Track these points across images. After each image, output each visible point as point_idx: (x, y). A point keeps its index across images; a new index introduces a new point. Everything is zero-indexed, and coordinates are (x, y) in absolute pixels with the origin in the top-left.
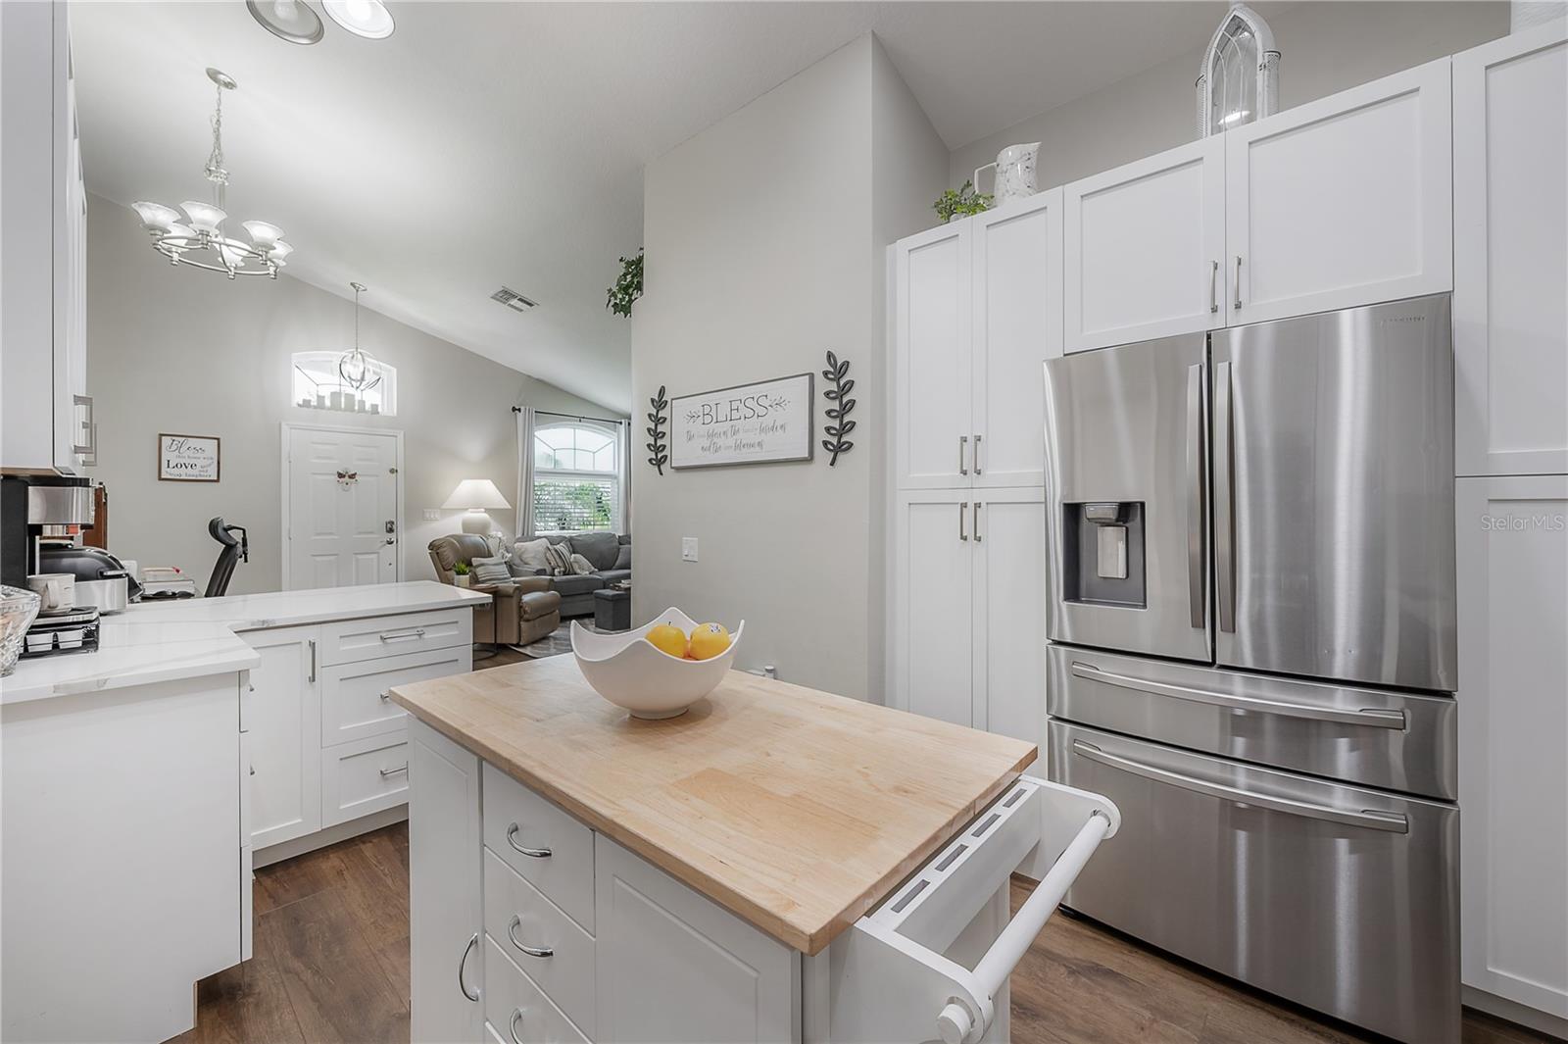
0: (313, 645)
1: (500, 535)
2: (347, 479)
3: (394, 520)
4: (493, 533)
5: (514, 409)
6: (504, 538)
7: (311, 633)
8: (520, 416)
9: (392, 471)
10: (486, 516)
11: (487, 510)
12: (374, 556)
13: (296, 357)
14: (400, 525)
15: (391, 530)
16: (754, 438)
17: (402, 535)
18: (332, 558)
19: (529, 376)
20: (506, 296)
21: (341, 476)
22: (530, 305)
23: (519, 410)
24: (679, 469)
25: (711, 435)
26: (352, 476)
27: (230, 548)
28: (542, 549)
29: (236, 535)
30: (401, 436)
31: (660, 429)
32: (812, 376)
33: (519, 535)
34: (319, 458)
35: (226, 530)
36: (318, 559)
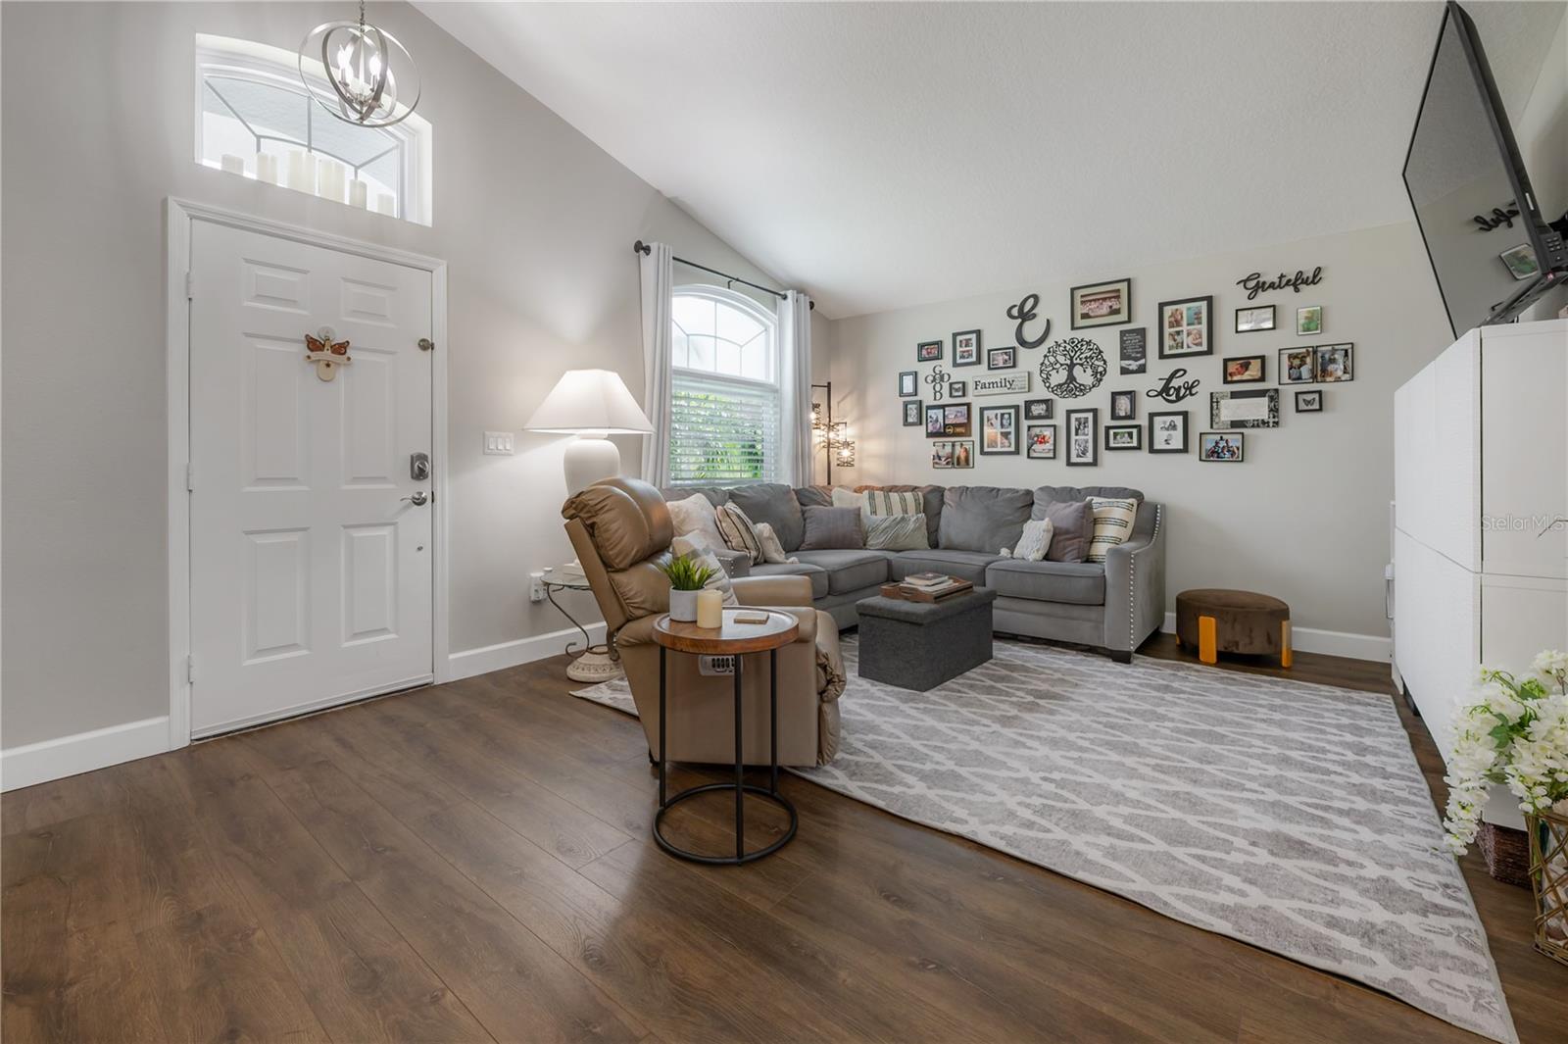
2: (327, 354)
3: (428, 453)
5: (639, 247)
8: (648, 263)
9: (426, 345)
12: (386, 532)
14: (440, 466)
15: (420, 474)
17: (444, 484)
18: (294, 537)
19: (658, 192)
21: (314, 345)
23: (647, 250)
26: (339, 349)
30: (441, 271)
34: (259, 297)
36: (260, 540)
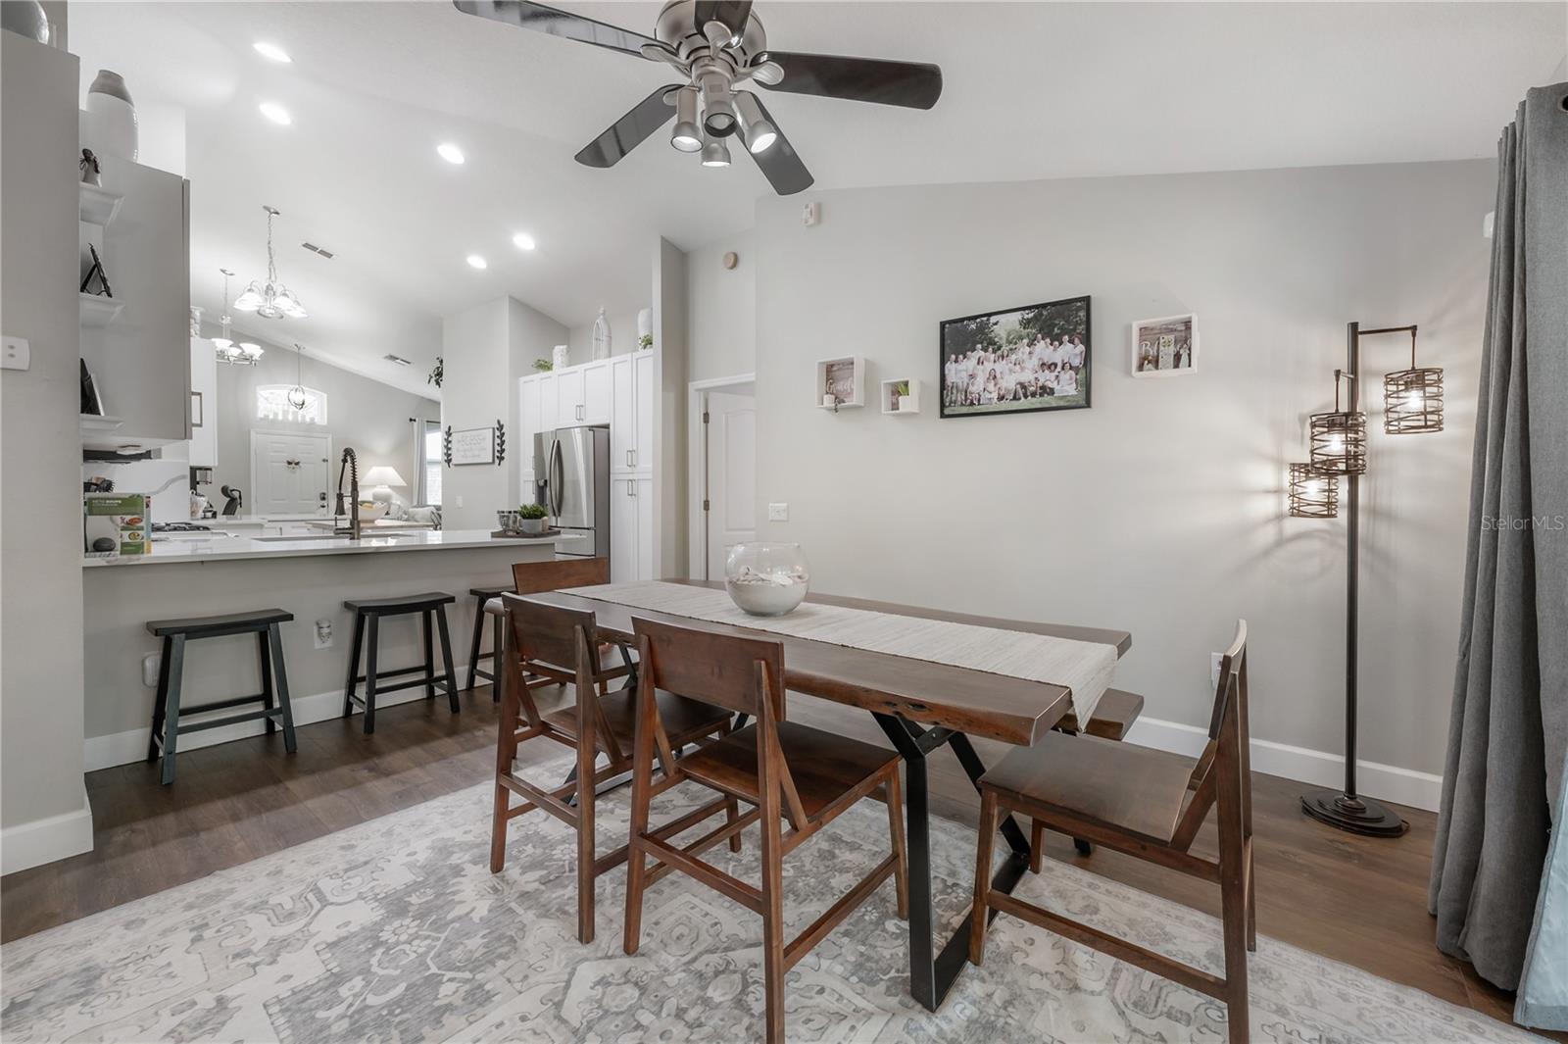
0: (281, 529)
1: (398, 503)
2: (293, 465)
3: (325, 491)
4: (394, 502)
5: (411, 420)
6: (402, 505)
7: (280, 524)
8: (415, 424)
9: (324, 460)
10: (389, 491)
11: (390, 487)
13: (258, 388)
14: (330, 495)
15: (324, 499)
16: (477, 453)
17: (331, 502)
19: (423, 398)
20: (393, 358)
21: (289, 463)
22: (408, 363)
23: (415, 420)
24: (456, 465)
25: (465, 450)
26: (297, 464)
27: (233, 500)
28: (429, 513)
29: (236, 494)
30: (330, 439)
31: (449, 446)
32: (494, 429)
33: (415, 503)
34: (275, 452)
35: (232, 491)
